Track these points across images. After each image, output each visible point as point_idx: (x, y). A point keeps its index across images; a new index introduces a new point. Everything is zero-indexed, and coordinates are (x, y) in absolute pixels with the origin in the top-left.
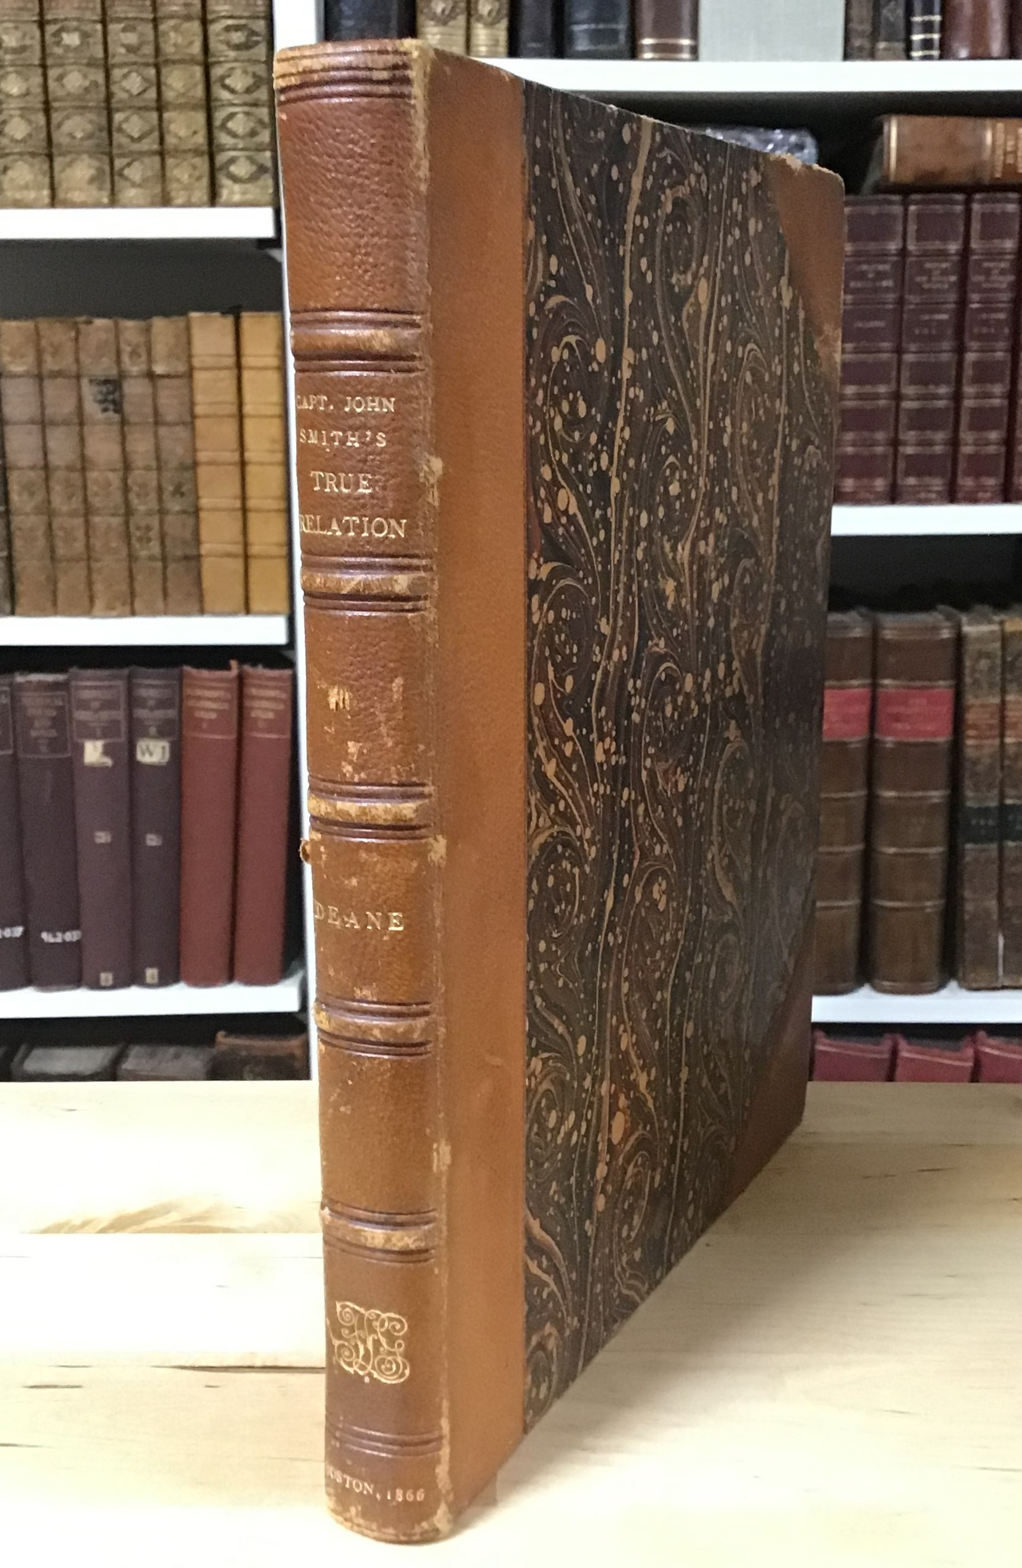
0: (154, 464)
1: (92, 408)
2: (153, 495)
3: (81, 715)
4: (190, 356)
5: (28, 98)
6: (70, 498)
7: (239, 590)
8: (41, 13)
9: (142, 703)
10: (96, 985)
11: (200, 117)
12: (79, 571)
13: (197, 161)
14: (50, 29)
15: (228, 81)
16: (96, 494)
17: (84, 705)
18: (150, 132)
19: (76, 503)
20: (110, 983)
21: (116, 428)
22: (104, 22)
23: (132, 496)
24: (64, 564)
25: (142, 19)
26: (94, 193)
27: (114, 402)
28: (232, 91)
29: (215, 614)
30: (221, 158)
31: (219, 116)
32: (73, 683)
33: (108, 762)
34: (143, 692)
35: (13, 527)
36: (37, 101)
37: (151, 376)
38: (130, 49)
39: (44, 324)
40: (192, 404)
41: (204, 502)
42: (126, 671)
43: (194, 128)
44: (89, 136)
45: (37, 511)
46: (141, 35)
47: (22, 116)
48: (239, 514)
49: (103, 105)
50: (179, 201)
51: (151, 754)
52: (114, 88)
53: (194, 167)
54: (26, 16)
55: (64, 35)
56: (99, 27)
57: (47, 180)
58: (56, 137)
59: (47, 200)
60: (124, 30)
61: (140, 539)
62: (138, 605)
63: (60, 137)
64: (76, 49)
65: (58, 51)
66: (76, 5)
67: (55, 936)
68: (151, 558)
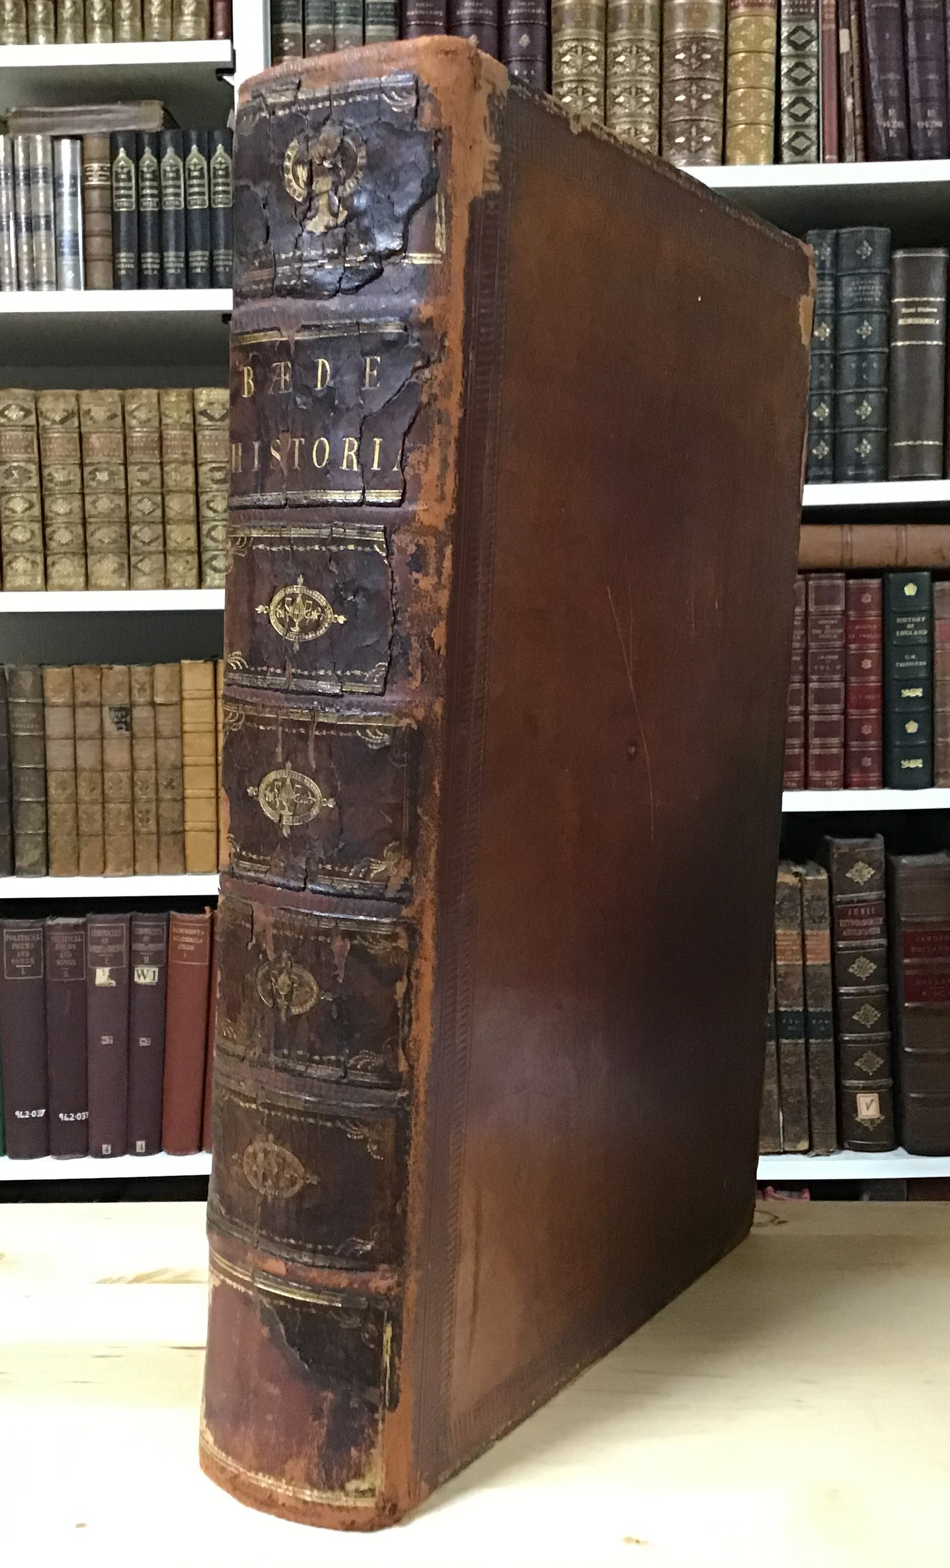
0: (154, 766)
1: (110, 727)
2: (152, 788)
3: (95, 949)
4: (181, 691)
5: (72, 515)
6: (93, 790)
7: (214, 856)
8: (81, 458)
9: (139, 939)
10: (99, 1155)
11: (192, 529)
12: (97, 843)
13: (189, 558)
14: (87, 469)
15: (212, 505)
16: (111, 788)
17: (98, 941)
18: (157, 538)
19: (97, 794)
20: (109, 1152)
21: (127, 742)
22: (125, 464)
23: (137, 789)
24: (86, 838)
25: (153, 463)
26: (116, 579)
27: (125, 723)
28: (215, 511)
29: (194, 873)
30: (206, 556)
31: (205, 528)
32: (90, 925)
33: (113, 983)
34: (141, 931)
35: (50, 813)
36: (77, 518)
37: (153, 704)
38: (144, 483)
39: (77, 670)
40: (182, 723)
41: (188, 792)
42: (128, 915)
43: (188, 535)
44: (114, 541)
45: (67, 800)
46: (152, 473)
47: (66, 528)
48: (214, 801)
49: (125, 520)
50: (177, 585)
51: (145, 978)
52: (131, 509)
53: (187, 562)
54: (71, 461)
55: (97, 473)
56: (122, 468)
57: (83, 571)
58: (89, 540)
59: (82, 585)
60: (139, 470)
61: (141, 820)
62: (137, 867)
63: (93, 541)
64: (106, 483)
65: (94, 484)
66: (106, 453)
67: (70, 1117)
68: (149, 834)
